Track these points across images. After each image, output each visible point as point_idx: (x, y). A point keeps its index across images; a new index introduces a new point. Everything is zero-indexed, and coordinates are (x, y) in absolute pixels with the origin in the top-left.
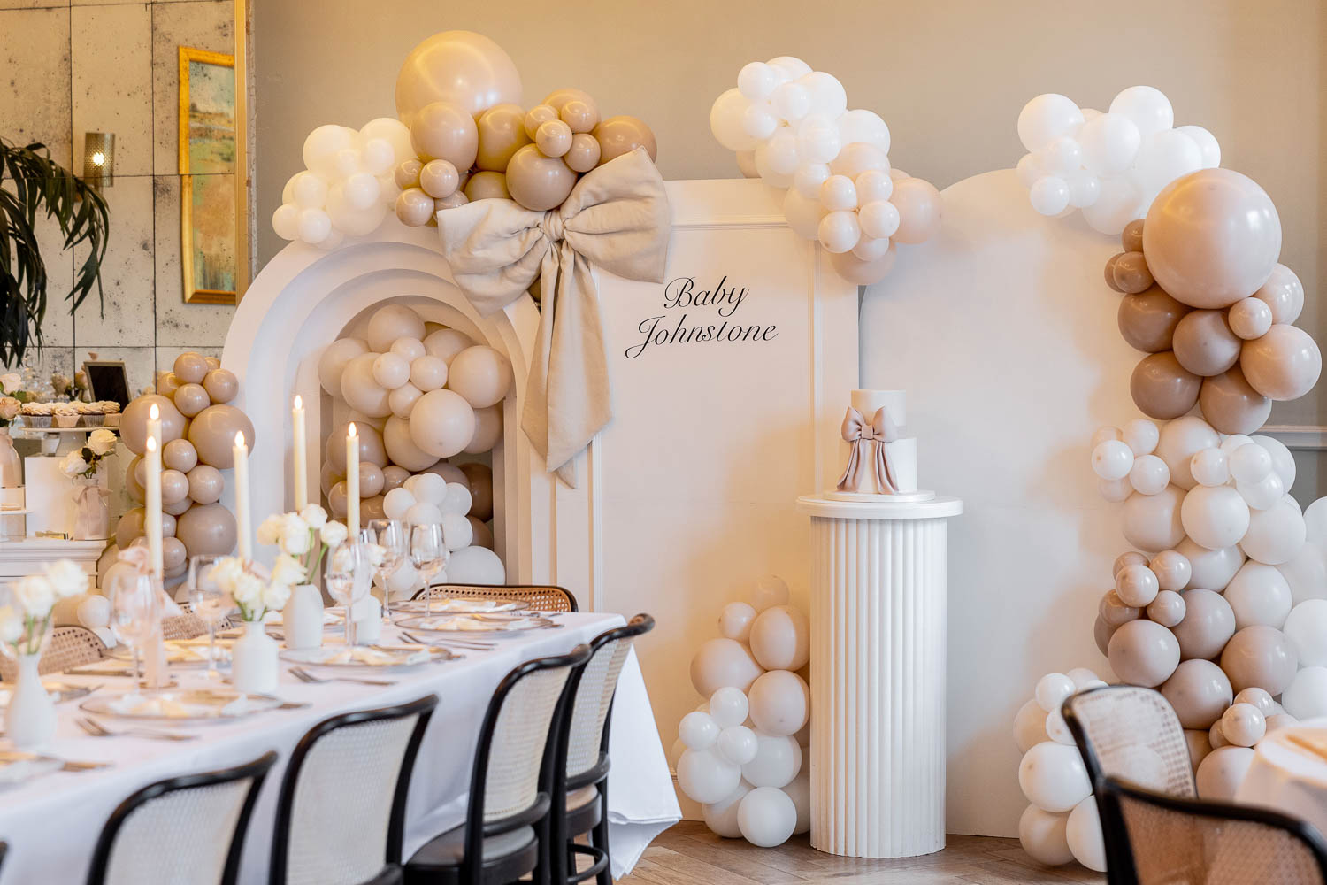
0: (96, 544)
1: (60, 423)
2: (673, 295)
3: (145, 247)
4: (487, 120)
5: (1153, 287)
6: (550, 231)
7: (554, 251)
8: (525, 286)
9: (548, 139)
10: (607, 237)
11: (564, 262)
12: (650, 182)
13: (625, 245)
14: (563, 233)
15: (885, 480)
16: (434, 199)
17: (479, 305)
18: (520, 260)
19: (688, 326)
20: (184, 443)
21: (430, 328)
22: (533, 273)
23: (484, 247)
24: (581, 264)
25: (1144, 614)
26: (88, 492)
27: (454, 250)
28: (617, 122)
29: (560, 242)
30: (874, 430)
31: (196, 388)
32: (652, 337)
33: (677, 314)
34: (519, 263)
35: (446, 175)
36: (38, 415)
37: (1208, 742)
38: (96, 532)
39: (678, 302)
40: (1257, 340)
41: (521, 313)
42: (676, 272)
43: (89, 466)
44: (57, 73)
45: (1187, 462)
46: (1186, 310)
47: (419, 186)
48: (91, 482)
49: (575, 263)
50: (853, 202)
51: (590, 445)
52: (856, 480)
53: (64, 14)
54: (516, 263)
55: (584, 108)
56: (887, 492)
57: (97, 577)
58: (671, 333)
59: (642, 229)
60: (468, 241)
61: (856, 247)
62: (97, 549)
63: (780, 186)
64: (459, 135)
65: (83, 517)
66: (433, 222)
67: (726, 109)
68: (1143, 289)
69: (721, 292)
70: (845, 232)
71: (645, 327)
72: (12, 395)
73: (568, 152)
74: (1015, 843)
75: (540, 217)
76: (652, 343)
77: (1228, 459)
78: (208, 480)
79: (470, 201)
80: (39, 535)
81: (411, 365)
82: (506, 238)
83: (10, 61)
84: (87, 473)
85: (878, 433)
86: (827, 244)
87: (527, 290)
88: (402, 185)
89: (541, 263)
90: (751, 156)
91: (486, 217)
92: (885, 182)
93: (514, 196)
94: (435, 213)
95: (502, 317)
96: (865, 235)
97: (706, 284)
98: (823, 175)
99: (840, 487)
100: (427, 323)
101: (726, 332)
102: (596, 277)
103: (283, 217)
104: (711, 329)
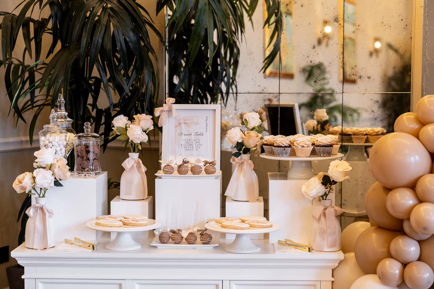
0: (334, 256)
36: (281, 147)
38: (333, 246)
43: (326, 190)
48: (327, 203)
57: (333, 282)
62: (334, 260)
65: (322, 232)
72: (253, 129)
84: (324, 196)
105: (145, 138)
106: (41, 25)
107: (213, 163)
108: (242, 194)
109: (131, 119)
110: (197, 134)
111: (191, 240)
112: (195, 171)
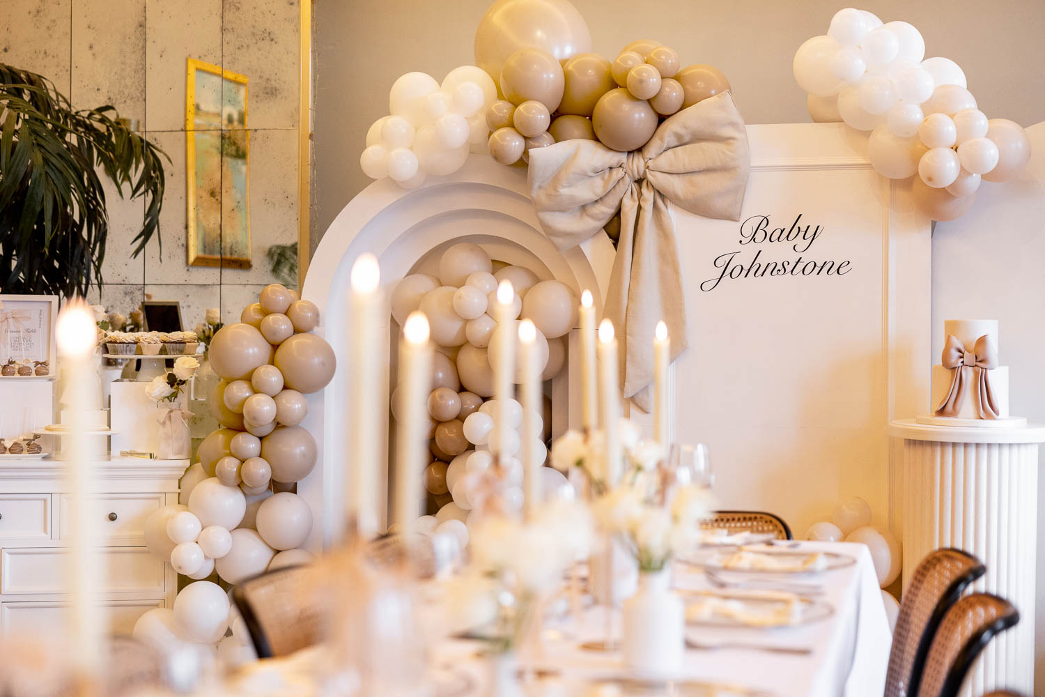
0: (180, 463)
1: (144, 351)
2: (748, 232)
3: (212, 194)
4: (570, 67)
6: (632, 172)
7: (634, 190)
8: (603, 223)
9: (641, 81)
10: (687, 177)
11: (645, 200)
12: (733, 124)
13: (707, 185)
14: (645, 173)
15: (987, 405)
16: (525, 138)
17: (558, 241)
18: (601, 199)
19: (762, 260)
20: (272, 369)
21: (497, 266)
22: (612, 211)
23: (570, 186)
24: (659, 201)
26: (172, 414)
27: (540, 187)
28: (697, 67)
29: (639, 182)
30: (979, 358)
31: (281, 317)
32: (727, 271)
33: (752, 249)
34: (600, 201)
35: (538, 114)
36: (124, 343)
38: (179, 453)
39: (753, 239)
41: (598, 250)
42: (752, 210)
43: (173, 390)
44: (133, 38)
47: (512, 126)
48: (174, 405)
49: (655, 202)
50: (952, 140)
52: (958, 406)
54: (596, 201)
55: (670, 57)
56: (989, 417)
57: (179, 494)
58: (746, 267)
59: (724, 169)
60: (556, 179)
61: (953, 186)
62: (179, 468)
64: (549, 79)
65: (167, 438)
66: (523, 164)
67: (811, 55)
69: (795, 230)
70: (947, 167)
71: (720, 262)
73: (659, 93)
75: (623, 158)
76: (726, 278)
78: (294, 403)
79: (557, 141)
80: (124, 454)
81: (488, 296)
82: (591, 177)
83: (89, 27)
84: (171, 397)
85: (980, 361)
86: (930, 179)
87: (605, 228)
88: (494, 125)
89: (621, 201)
90: (832, 101)
91: (574, 156)
92: (982, 121)
93: (599, 137)
94: (526, 153)
95: (578, 253)
96: (964, 172)
97: (781, 221)
98: (917, 115)
99: (942, 412)
100: (493, 261)
101: (800, 266)
102: (673, 215)
103: (372, 156)
104: (786, 264)
110: (28, 331)
111: (16, 449)
112: (23, 372)
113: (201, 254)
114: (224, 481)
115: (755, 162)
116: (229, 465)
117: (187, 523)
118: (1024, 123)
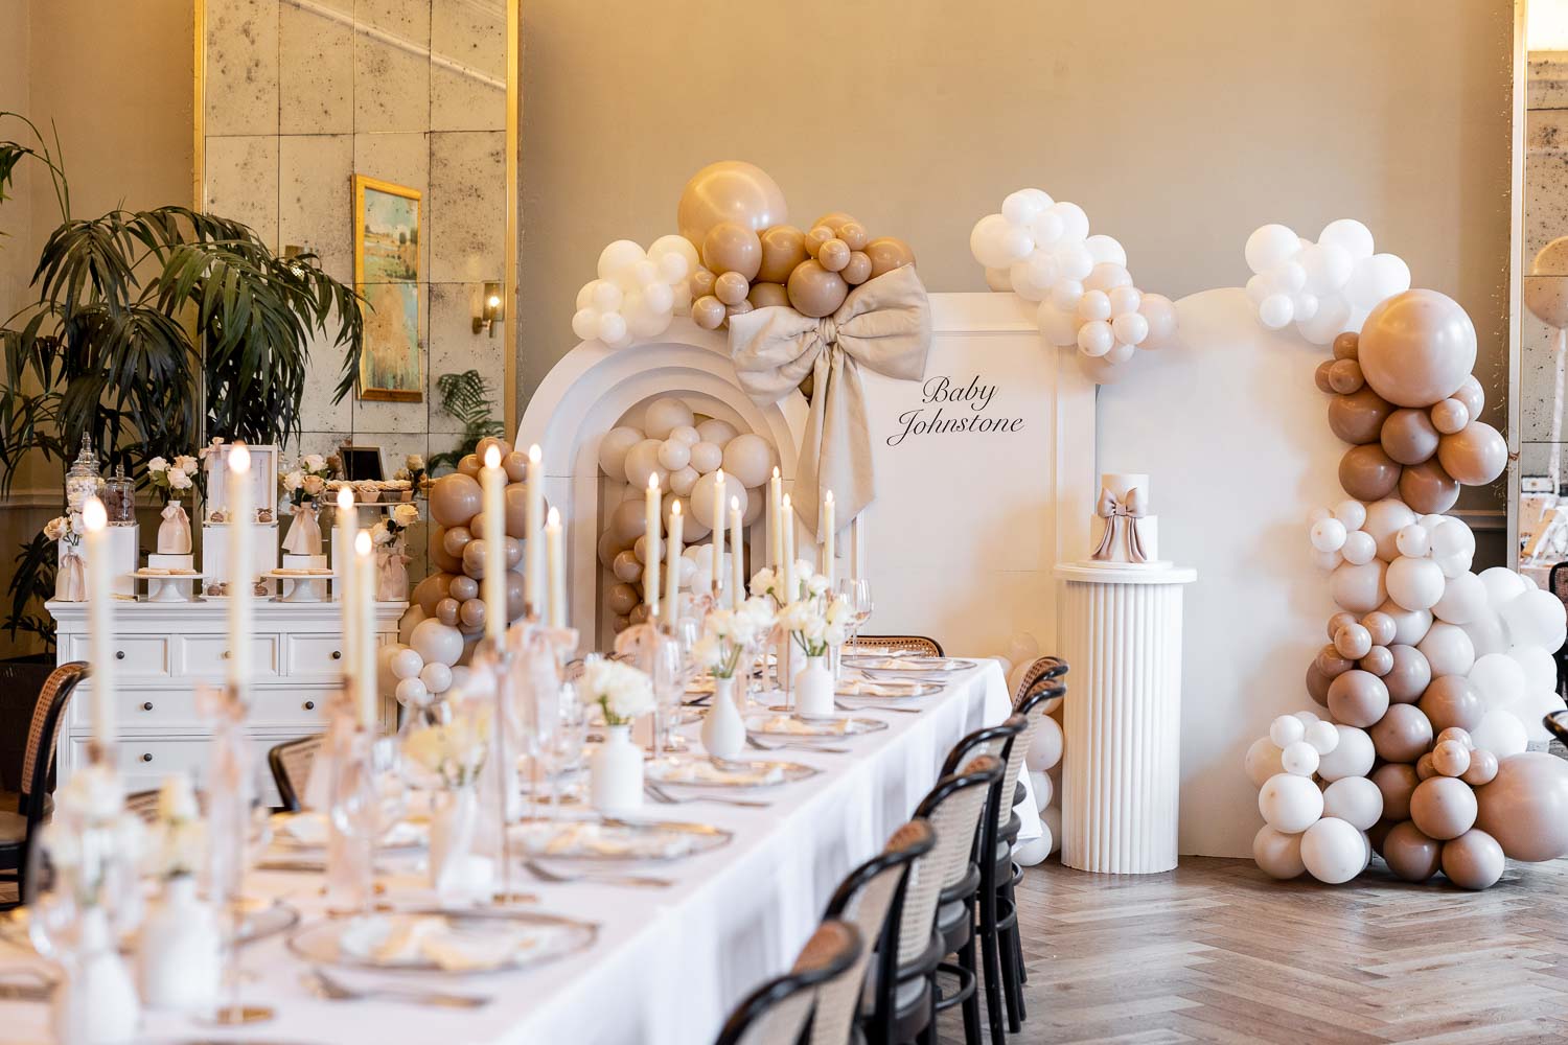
0: (400, 605)
1: (363, 499)
2: (930, 391)
3: (420, 345)
4: (768, 239)
5: (1364, 388)
6: (824, 335)
7: (826, 352)
8: (798, 382)
9: (832, 256)
10: (875, 341)
11: (836, 362)
12: (916, 294)
13: (892, 349)
14: (836, 337)
15: (1136, 551)
16: (726, 305)
17: (756, 398)
18: (795, 360)
19: (943, 418)
21: (699, 419)
22: (806, 371)
23: (767, 349)
24: (849, 363)
25: (1357, 665)
26: (392, 559)
27: (739, 350)
28: (886, 242)
29: (831, 345)
30: (1127, 508)
32: (911, 427)
33: (933, 408)
34: (795, 362)
35: (738, 284)
37: (1416, 773)
38: (399, 595)
39: (935, 398)
40: (1457, 434)
41: (793, 407)
42: (933, 373)
43: (393, 536)
44: (340, 192)
45: (1393, 537)
46: (1391, 408)
47: (714, 294)
48: (393, 550)
49: (845, 364)
50: (1108, 315)
51: (854, 521)
52: (1111, 549)
53: (348, 140)
54: (791, 362)
55: (859, 231)
56: (1138, 560)
57: (399, 634)
58: (929, 424)
59: (908, 334)
60: (754, 343)
61: (1109, 353)
62: (399, 609)
63: (1032, 300)
64: (749, 250)
65: (387, 581)
66: (724, 328)
67: (987, 232)
68: (1355, 390)
69: (973, 390)
70: (1101, 338)
71: (905, 419)
72: (316, 473)
73: (849, 265)
74: (1250, 863)
75: (816, 323)
76: (911, 433)
77: (1429, 535)
79: (755, 309)
81: (691, 449)
82: (786, 340)
83: (297, 180)
84: (391, 543)
85: (1130, 511)
86: (1087, 350)
87: (799, 386)
88: (696, 294)
89: (814, 363)
90: (1006, 273)
91: (771, 321)
92: (1134, 297)
93: (794, 304)
94: (726, 318)
95: (775, 408)
96: (1118, 342)
97: (960, 381)
98: (1078, 290)
99: (1097, 556)
100: (695, 414)
101: (978, 423)
102: (862, 375)
103: (583, 319)
104: (964, 421)
105: (189, 483)
106: (51, 344)
107: (269, 511)
108: (303, 547)
109: (171, 462)
113: (371, 387)
114: (444, 621)
115: (935, 329)
116: (450, 606)
117: (410, 660)
118: (1174, 297)
